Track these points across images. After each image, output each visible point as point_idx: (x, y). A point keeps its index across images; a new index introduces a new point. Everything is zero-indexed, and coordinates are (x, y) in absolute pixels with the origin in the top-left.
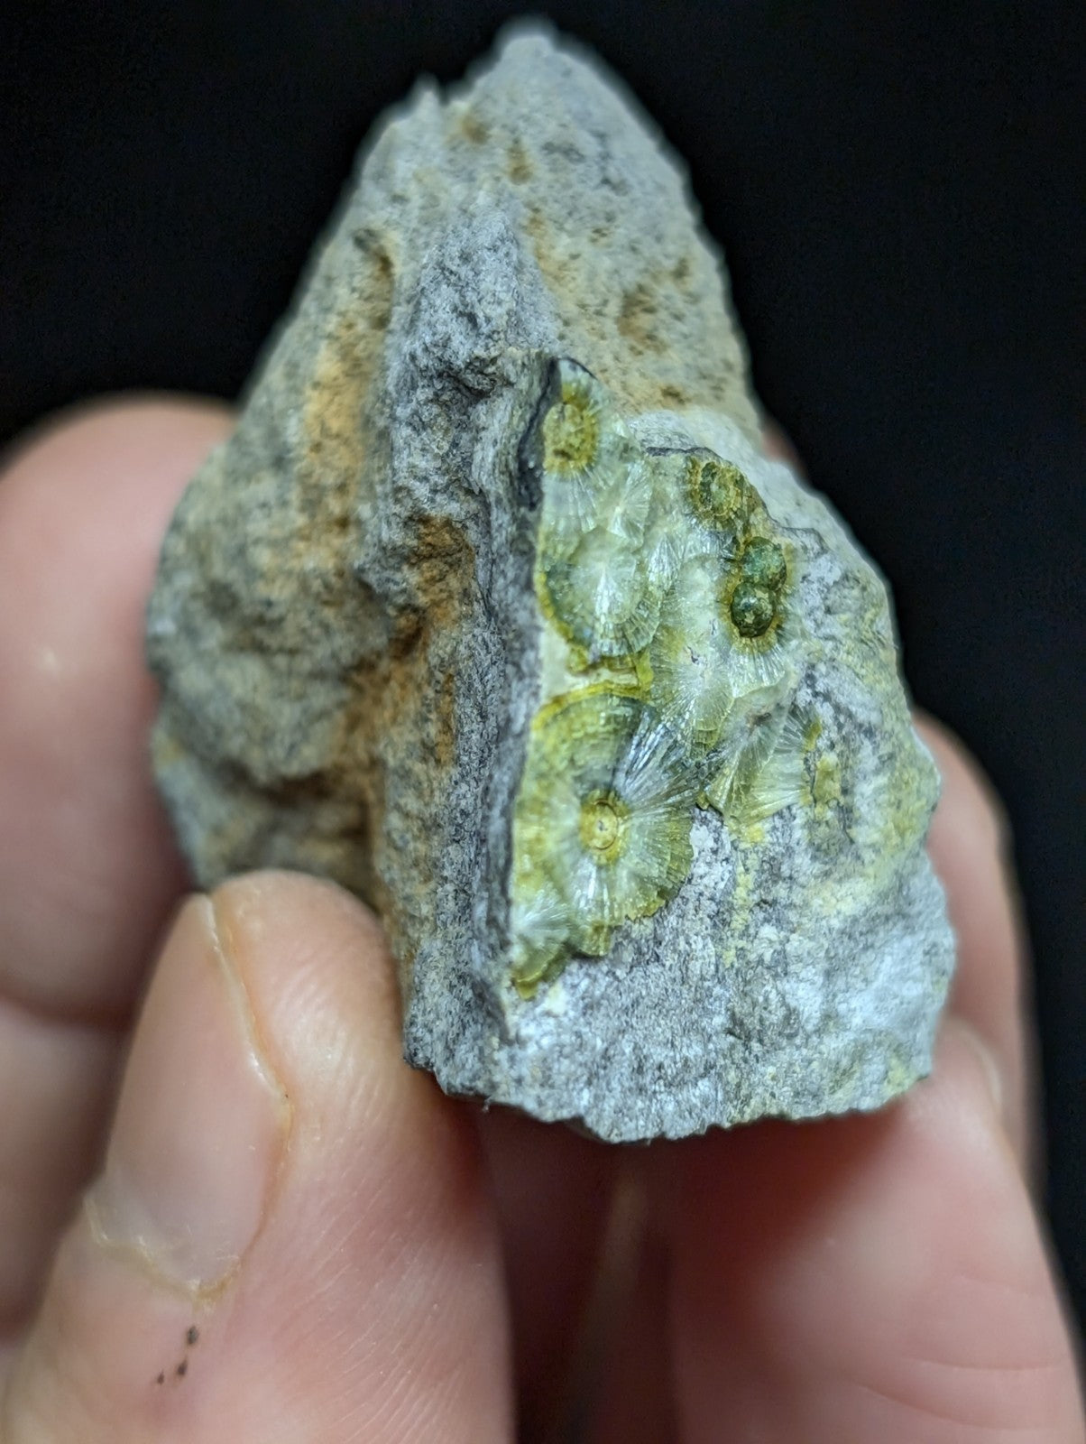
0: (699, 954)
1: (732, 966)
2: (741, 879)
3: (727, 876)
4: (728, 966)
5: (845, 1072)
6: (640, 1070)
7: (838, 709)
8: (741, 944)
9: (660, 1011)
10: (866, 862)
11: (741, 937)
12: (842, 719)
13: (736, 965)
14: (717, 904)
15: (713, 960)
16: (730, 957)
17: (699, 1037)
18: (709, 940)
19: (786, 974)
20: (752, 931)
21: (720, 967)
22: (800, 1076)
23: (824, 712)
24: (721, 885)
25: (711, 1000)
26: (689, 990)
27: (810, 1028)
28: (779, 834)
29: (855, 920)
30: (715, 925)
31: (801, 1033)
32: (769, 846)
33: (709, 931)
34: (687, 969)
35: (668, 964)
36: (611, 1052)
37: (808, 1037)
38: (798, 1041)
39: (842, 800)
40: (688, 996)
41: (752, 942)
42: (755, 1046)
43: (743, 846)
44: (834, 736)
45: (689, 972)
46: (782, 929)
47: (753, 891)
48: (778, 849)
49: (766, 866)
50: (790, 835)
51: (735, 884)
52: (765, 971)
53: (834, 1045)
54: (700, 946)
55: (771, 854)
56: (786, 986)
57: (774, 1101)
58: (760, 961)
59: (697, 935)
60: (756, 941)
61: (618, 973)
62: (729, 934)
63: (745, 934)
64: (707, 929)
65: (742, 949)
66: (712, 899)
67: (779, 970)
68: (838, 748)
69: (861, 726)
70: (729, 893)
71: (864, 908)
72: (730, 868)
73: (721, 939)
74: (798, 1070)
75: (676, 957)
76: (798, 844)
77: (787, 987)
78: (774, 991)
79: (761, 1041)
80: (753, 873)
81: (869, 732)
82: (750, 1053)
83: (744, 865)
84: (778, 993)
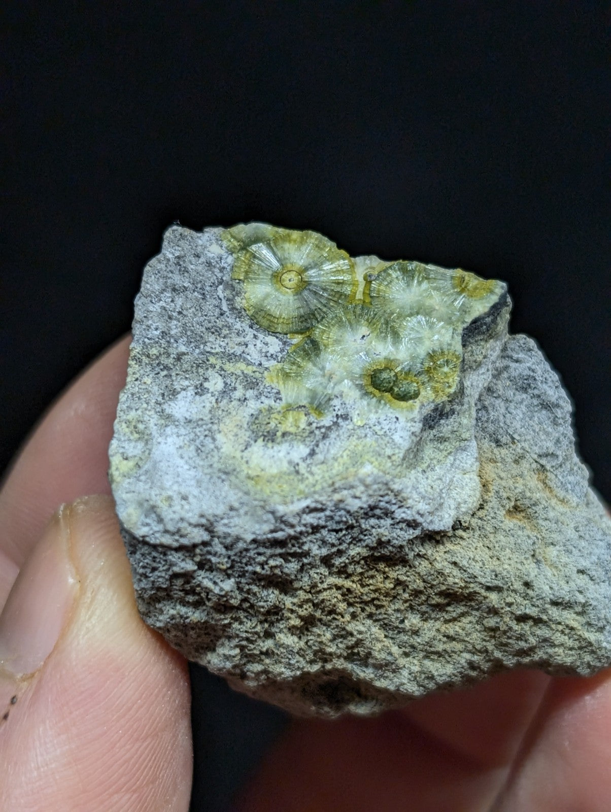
0: (218, 342)
1: (208, 360)
2: (250, 367)
3: (253, 361)
4: (209, 358)
5: (135, 427)
6: (174, 290)
7: (329, 428)
8: (218, 367)
9: (197, 310)
10: (243, 454)
11: (221, 367)
12: (323, 430)
13: (207, 363)
14: (240, 355)
15: (213, 351)
16: (212, 360)
17: (179, 334)
18: (223, 350)
19: (196, 393)
20: (223, 372)
21: (208, 354)
22: (142, 397)
23: (327, 420)
24: (249, 357)
25: (194, 348)
26: (202, 332)
27: (165, 406)
28: (269, 390)
29: (214, 439)
30: (229, 355)
31: (163, 401)
32: (264, 384)
33: (227, 351)
34: (213, 333)
35: (218, 321)
36: (186, 274)
37: (160, 404)
38: (160, 399)
39: (279, 434)
40: (200, 329)
41: (217, 372)
42: (165, 373)
43: (266, 372)
44: (314, 425)
45: (210, 334)
46: (220, 394)
47: (243, 373)
48: (262, 387)
49: (254, 380)
50: (267, 397)
51: (248, 365)
52: (200, 382)
53: (153, 420)
54: (222, 343)
55: (260, 384)
56: (191, 391)
57: (134, 379)
58: (206, 379)
59: (227, 344)
60: (217, 375)
61: (221, 287)
62: (224, 361)
63: (222, 369)
64: (229, 351)
65: (215, 367)
66: (243, 352)
67: (199, 390)
68: (308, 428)
69: (317, 446)
70: (244, 360)
71: (219, 447)
72: (257, 364)
73: (222, 358)
74: (145, 396)
75: (220, 326)
76: (262, 403)
77: (189, 394)
78: (189, 384)
79: (166, 376)
80: (252, 374)
81: (312, 453)
82: (161, 370)
83: (256, 371)
84: (188, 387)
